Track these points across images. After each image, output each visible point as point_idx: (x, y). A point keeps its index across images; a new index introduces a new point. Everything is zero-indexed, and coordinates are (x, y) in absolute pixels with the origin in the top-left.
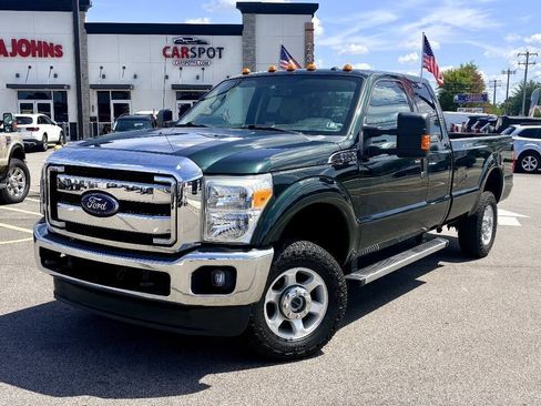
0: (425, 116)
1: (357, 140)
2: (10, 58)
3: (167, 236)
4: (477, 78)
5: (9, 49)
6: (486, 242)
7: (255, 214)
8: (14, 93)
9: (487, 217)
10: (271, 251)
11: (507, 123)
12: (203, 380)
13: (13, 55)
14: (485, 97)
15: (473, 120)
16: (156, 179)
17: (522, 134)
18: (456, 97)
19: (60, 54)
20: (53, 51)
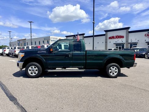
2: (115, 39)
5: (115, 37)
8: (115, 45)
13: (116, 38)
19: (124, 38)
20: (122, 37)
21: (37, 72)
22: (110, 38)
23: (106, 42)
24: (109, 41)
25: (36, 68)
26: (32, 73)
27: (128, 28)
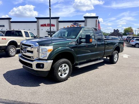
1: (78, 40)
2: (47, 27)
3: (33, 57)
4: (132, 29)
5: (47, 25)
6: (115, 61)
8: (47, 32)
9: (116, 56)
12: (40, 84)
13: (47, 26)
14: (133, 33)
15: (128, 37)
16: (31, 46)
17: (136, 40)
18: (127, 33)
19: (54, 26)
20: (53, 25)
21: (67, 72)
22: (42, 25)
23: (38, 29)
24: (41, 28)
25: (67, 67)
26: (61, 75)
27: (58, 18)
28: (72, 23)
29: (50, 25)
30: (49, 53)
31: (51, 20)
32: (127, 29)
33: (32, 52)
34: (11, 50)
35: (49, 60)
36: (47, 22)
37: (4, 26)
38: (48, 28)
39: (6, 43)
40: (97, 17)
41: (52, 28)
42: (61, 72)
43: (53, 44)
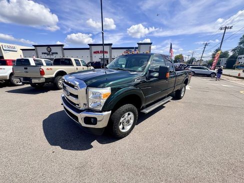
0: (168, 67)
1: (146, 74)
4: (182, 56)
6: (182, 96)
7: (103, 101)
9: (183, 90)
10: (110, 112)
11: (188, 66)
13: (100, 53)
14: (183, 60)
15: (181, 65)
17: (192, 68)
20: (107, 52)
21: (132, 121)
22: (95, 53)
23: (91, 57)
24: (94, 55)
25: (132, 115)
26: (123, 128)
27: (111, 45)
28: (125, 50)
29: (103, 52)
30: (105, 100)
31: (104, 46)
32: (177, 56)
33: (76, 97)
34: (61, 81)
35: (105, 111)
36: (100, 49)
37: (57, 53)
38: (101, 55)
39: (53, 74)
40: (150, 44)
41: (105, 55)
42: (123, 124)
43: (111, 83)
